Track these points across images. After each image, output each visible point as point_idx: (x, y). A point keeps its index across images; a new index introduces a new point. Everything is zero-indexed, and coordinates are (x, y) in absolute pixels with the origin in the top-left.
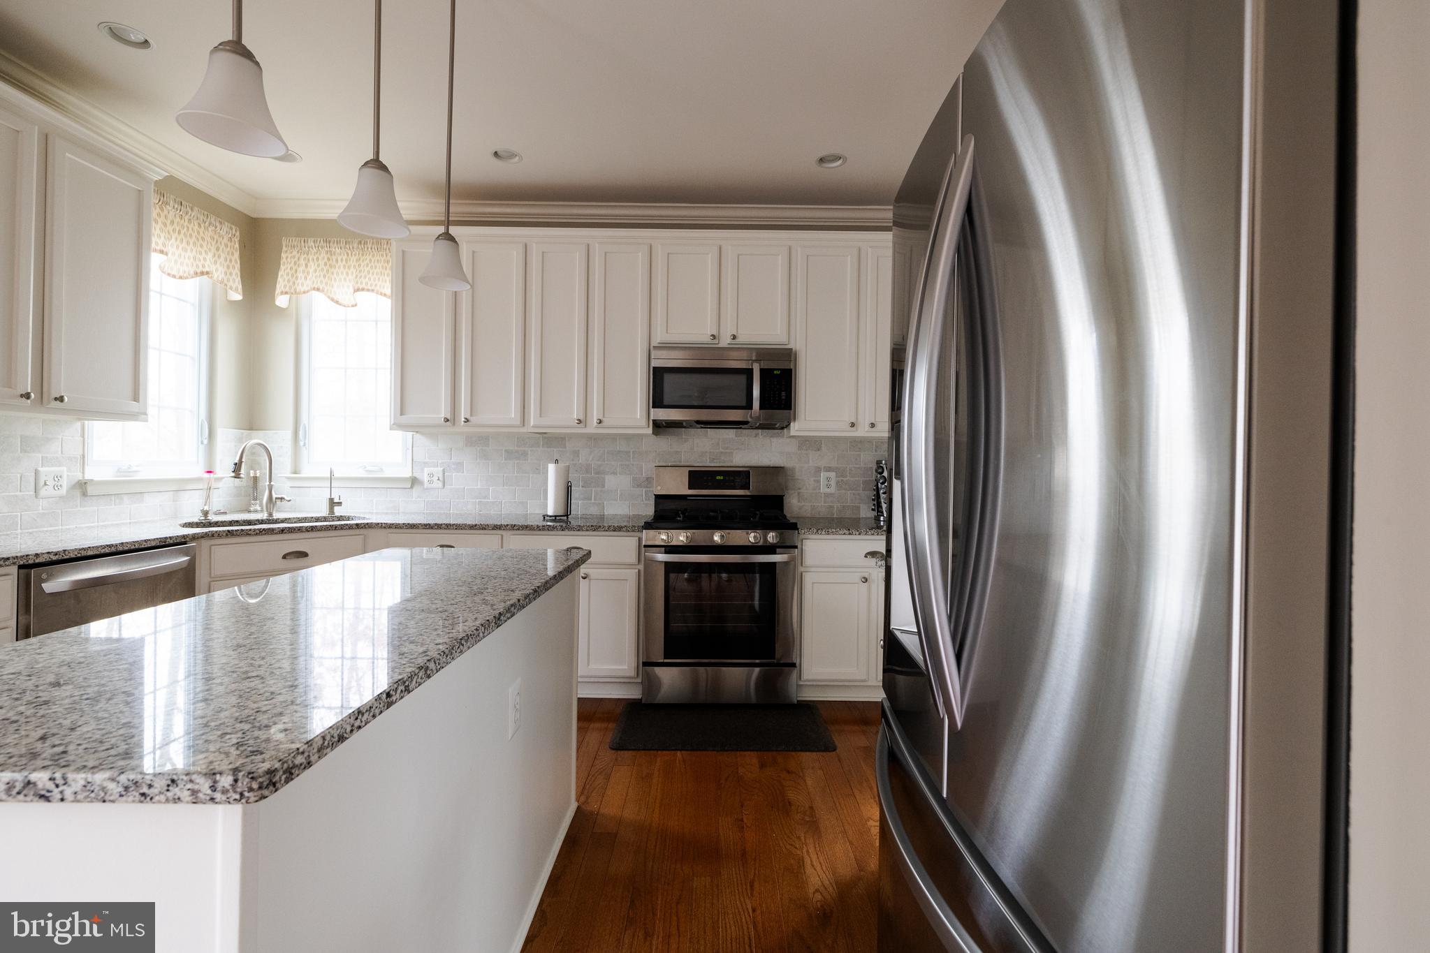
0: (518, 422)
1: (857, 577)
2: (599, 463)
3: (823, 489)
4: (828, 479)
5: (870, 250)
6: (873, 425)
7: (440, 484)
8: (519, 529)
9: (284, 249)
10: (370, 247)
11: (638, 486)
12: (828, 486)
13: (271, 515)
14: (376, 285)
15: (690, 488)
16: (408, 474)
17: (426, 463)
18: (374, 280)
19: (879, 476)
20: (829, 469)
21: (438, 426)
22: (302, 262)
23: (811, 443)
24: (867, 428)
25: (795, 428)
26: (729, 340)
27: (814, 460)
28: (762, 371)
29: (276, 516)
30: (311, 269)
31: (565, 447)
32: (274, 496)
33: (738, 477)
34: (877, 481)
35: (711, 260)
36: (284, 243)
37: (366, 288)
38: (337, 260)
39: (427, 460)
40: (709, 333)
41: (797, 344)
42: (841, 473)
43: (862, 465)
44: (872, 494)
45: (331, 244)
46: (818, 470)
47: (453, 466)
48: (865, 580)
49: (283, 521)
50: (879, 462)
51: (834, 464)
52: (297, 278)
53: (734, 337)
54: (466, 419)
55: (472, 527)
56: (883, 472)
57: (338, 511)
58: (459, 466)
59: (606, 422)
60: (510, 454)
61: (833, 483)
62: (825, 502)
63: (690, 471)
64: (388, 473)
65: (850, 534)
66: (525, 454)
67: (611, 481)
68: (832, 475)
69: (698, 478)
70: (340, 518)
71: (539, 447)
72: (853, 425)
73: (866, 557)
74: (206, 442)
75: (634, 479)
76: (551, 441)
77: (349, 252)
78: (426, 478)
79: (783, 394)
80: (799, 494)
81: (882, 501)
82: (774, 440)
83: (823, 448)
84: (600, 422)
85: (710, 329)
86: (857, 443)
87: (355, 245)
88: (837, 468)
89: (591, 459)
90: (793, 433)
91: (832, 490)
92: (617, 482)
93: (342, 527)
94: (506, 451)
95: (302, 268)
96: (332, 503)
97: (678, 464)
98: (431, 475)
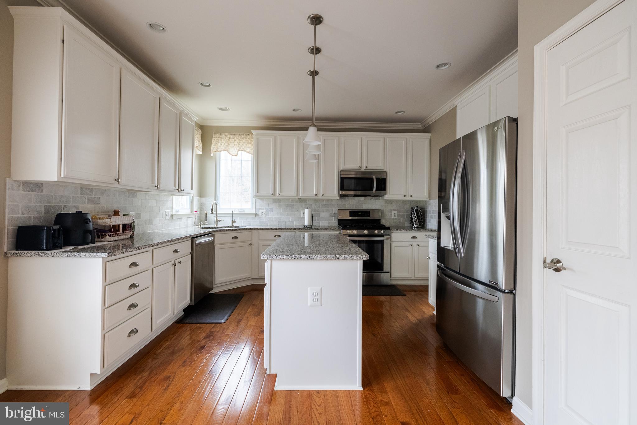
0: (296, 195)
1: (408, 244)
2: (319, 208)
3: (393, 217)
4: (395, 214)
5: (410, 139)
6: (411, 196)
7: (265, 216)
8: (301, 230)
9: (214, 136)
10: (242, 136)
11: (332, 216)
12: (395, 216)
13: (217, 225)
14: (245, 149)
15: (350, 217)
16: (254, 213)
17: (260, 208)
18: (244, 147)
19: (412, 212)
20: (395, 210)
21: (270, 196)
22: (220, 141)
23: (390, 202)
24: (409, 197)
25: (386, 197)
26: (365, 168)
27: (390, 207)
28: (376, 179)
29: (219, 226)
30: (223, 143)
31: (307, 203)
32: (218, 219)
33: (366, 213)
34: (411, 214)
35: (359, 142)
36: (214, 135)
37: (242, 150)
38: (231, 140)
39: (260, 207)
40: (358, 166)
41: (387, 170)
42: (399, 211)
43: (406, 209)
44: (410, 219)
45: (230, 135)
46: (392, 211)
47: (269, 210)
48: (411, 245)
49: (221, 228)
50: (412, 208)
51: (396, 209)
52: (218, 146)
53: (367, 167)
54: (279, 194)
55: (287, 229)
56: (414, 211)
57: (235, 225)
58: (271, 210)
59: (325, 195)
60: (288, 206)
61: (396, 215)
62: (394, 221)
63: (350, 211)
64: (247, 212)
65: (406, 231)
66: (293, 206)
67: (323, 215)
68: (396, 212)
69: (353, 213)
70: (236, 227)
71: (298, 203)
72: (405, 196)
73: (411, 238)
74: (191, 202)
75: (330, 214)
76: (303, 202)
77: (235, 138)
78: (260, 214)
79: (383, 186)
80: (385, 218)
81: (414, 221)
82: (377, 201)
83: (393, 204)
84: (323, 195)
85: (358, 165)
86: (404, 202)
87: (238, 136)
88: (398, 210)
89: (315, 207)
90: (385, 198)
91: (396, 217)
92: (324, 215)
93: (237, 230)
94: (287, 204)
95: (220, 143)
96: (233, 222)
97: (345, 208)
98: (262, 213)
